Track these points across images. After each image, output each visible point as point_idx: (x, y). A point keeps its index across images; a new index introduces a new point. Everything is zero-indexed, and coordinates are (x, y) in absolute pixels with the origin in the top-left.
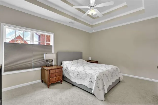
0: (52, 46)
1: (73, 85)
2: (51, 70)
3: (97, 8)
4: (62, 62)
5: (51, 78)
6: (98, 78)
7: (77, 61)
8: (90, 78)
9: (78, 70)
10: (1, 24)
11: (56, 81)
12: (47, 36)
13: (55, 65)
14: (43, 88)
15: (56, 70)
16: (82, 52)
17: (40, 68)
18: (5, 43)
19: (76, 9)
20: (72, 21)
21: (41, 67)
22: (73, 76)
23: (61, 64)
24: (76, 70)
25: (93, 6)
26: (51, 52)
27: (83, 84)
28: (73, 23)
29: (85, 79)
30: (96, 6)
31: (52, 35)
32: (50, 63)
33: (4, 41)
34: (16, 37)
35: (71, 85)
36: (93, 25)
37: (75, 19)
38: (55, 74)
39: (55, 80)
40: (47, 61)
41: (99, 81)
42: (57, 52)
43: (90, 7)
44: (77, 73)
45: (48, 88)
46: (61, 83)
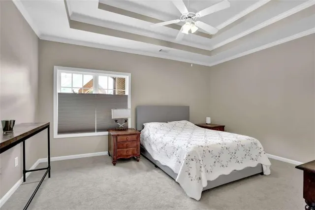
0: (127, 96)
1: (156, 166)
3: (199, 19)
4: (144, 124)
5: (118, 148)
6: (189, 155)
7: (173, 123)
8: (177, 155)
9: (163, 140)
10: (55, 67)
11: (127, 156)
12: (120, 79)
13: (131, 129)
14: (107, 164)
15: (128, 136)
16: (188, 107)
18: (59, 94)
19: (166, 26)
20: (162, 49)
21: (108, 130)
22: (156, 150)
24: (160, 139)
25: (189, 17)
27: (168, 165)
28: (166, 51)
29: (172, 156)
30: (195, 15)
31: (128, 77)
32: (121, 126)
33: (59, 91)
34: (84, 85)
35: (154, 166)
36: (213, 51)
37: (169, 44)
38: (126, 144)
39: (125, 154)
40: (116, 121)
41: (191, 162)
43: (184, 20)
44: (162, 146)
45: (114, 165)
46: (138, 161)
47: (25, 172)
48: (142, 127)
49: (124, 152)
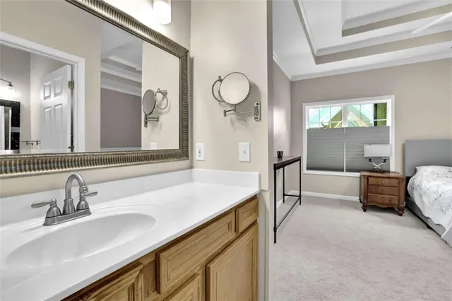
0: (389, 127)
1: (429, 227)
2: (370, 176)
4: (417, 168)
5: (370, 192)
11: (382, 204)
17: (358, 174)
18: (308, 129)
21: (360, 171)
22: (428, 204)
23: (415, 171)
24: (435, 188)
26: (386, 142)
32: (377, 166)
38: (381, 188)
39: (380, 201)
40: (370, 160)
42: (407, 141)
44: (436, 197)
45: (365, 211)
46: (401, 215)
47: (284, 195)
48: (413, 172)
49: (379, 199)
